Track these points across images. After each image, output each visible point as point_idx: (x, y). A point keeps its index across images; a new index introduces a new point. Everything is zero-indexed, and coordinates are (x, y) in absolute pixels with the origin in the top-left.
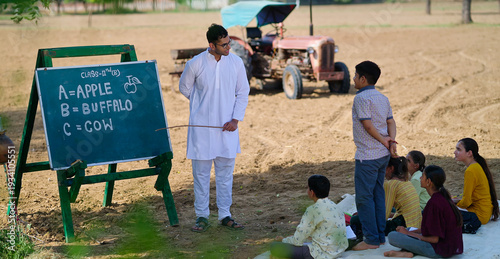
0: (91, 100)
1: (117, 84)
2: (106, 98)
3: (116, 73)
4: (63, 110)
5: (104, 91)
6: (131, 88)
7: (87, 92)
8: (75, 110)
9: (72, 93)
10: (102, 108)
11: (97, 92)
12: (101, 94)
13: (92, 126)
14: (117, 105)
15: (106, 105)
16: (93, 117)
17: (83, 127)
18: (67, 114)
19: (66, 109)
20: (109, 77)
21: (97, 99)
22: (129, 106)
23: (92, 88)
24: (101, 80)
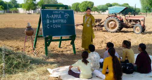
0: (55, 19)
1: (62, 15)
2: (59, 19)
3: (63, 12)
4: (47, 21)
5: (59, 17)
6: (66, 17)
7: (54, 17)
8: (51, 21)
9: (50, 17)
10: (58, 21)
11: (57, 17)
12: (58, 18)
13: (55, 26)
14: (62, 21)
15: (59, 21)
16: (55, 23)
17: (53, 26)
18: (49, 22)
19: (48, 21)
20: (61, 13)
21: (57, 19)
22: (65, 21)
23: (56, 16)
24: (58, 14)
